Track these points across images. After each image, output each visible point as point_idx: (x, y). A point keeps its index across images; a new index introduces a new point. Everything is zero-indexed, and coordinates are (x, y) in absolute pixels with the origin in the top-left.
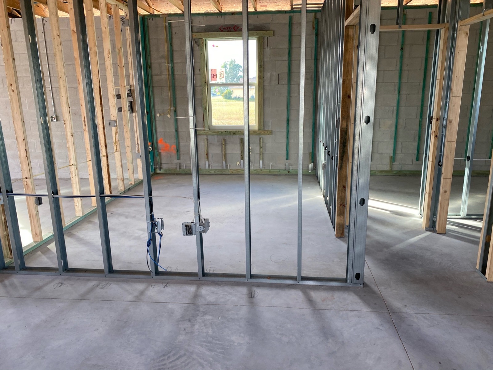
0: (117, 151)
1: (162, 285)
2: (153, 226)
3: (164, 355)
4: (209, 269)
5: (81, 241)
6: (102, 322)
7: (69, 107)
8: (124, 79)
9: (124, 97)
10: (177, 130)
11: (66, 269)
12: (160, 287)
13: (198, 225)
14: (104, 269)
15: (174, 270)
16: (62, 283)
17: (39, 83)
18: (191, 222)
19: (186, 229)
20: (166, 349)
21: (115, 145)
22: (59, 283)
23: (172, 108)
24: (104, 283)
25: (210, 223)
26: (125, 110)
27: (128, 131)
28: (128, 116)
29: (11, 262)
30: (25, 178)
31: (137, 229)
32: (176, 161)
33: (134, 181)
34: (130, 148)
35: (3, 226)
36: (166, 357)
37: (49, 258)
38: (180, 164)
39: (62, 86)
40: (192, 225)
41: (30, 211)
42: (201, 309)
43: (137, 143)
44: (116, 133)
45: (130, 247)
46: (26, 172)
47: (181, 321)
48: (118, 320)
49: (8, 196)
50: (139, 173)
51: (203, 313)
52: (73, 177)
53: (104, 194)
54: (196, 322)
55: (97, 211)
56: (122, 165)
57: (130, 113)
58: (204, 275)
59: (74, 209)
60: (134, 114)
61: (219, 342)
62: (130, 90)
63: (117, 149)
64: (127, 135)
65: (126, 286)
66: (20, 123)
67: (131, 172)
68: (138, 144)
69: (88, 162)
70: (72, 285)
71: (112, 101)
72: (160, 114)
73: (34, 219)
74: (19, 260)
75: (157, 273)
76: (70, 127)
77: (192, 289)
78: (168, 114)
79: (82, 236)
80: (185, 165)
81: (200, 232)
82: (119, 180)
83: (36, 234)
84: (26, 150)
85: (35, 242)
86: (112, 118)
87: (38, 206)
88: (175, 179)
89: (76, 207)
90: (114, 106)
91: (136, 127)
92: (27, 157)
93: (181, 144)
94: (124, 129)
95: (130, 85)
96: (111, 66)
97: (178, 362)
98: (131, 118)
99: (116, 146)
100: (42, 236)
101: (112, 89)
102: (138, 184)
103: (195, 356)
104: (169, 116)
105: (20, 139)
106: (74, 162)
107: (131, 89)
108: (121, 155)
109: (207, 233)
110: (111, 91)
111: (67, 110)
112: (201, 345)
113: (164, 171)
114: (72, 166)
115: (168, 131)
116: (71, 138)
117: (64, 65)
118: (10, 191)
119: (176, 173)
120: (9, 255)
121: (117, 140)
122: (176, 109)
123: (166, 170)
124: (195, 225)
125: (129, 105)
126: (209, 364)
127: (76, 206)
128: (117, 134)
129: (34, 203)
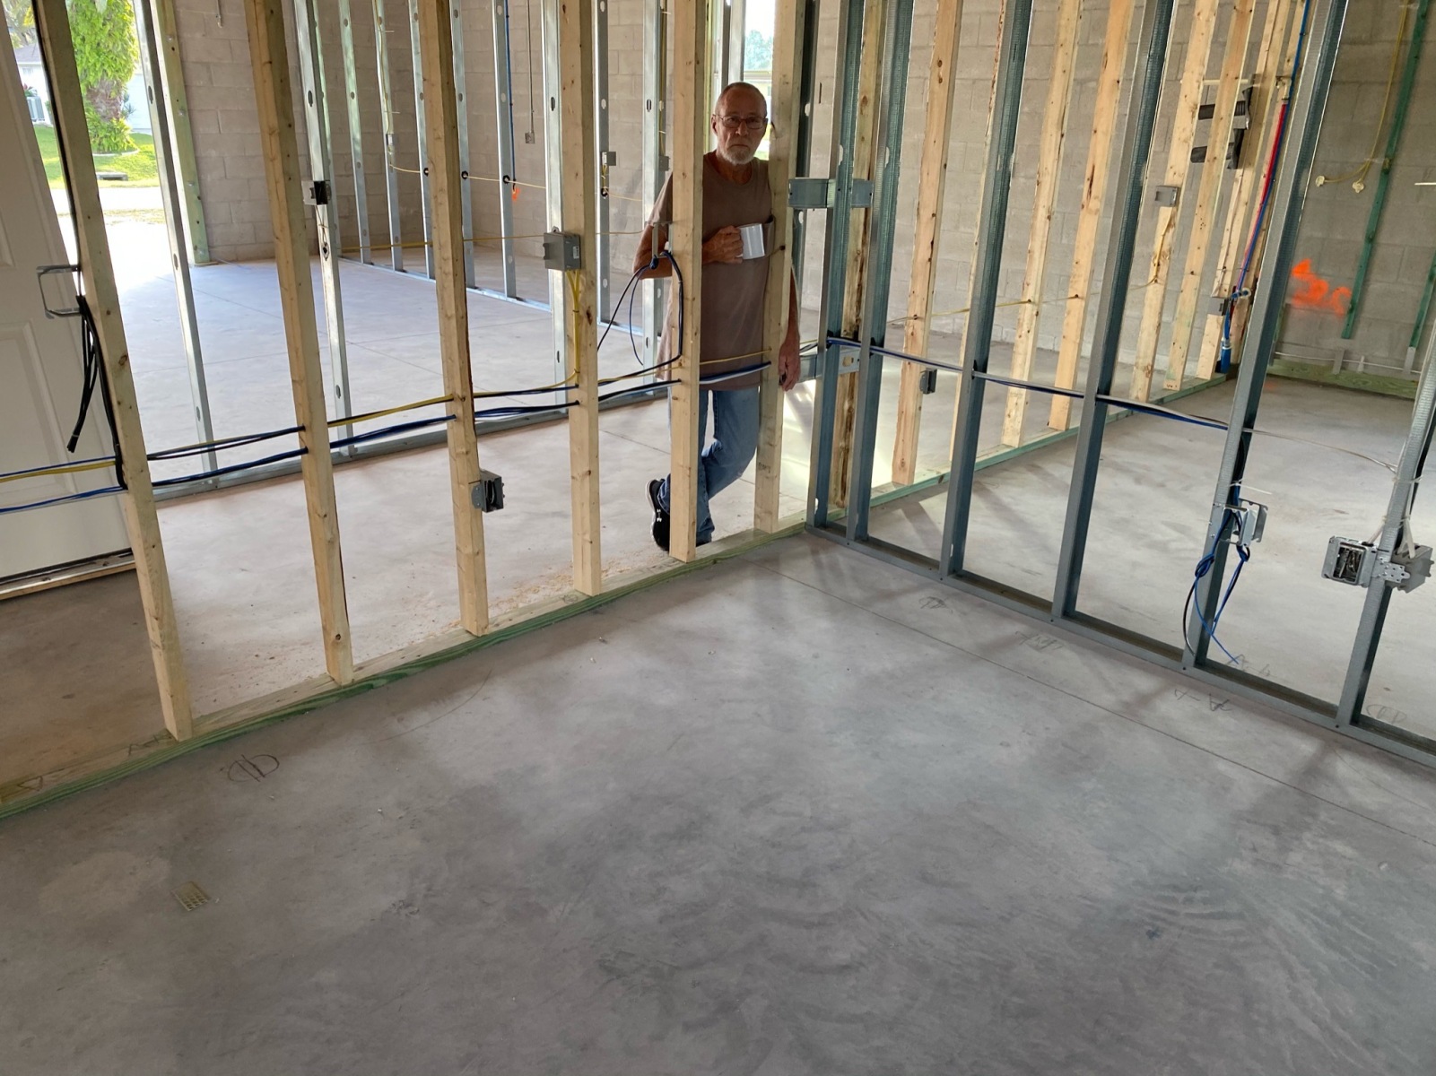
0: (1156, 281)
1: (1208, 699)
2: (1230, 521)
3: (1176, 888)
4: (1378, 709)
5: (1000, 509)
6: (1024, 731)
7: (1062, 136)
8: (1242, 54)
9: (1223, 113)
10: (1371, 239)
11: (955, 569)
12: (1202, 705)
13: (1386, 558)
14: (1052, 601)
15: (1254, 669)
16: (940, 602)
17: (1017, 56)
18: (1364, 544)
19: (1339, 559)
20: (1185, 874)
21: (1156, 262)
22: (934, 599)
23: (1376, 161)
24: (1044, 637)
25: (1433, 562)
26: (1217, 154)
27: (1208, 223)
28: (1219, 176)
29: (838, 515)
30: (912, 316)
31: (1163, 523)
32: (1334, 342)
33: (1182, 380)
34: (1196, 279)
35: (842, 425)
36: (1181, 897)
37: (920, 531)
38: (1347, 354)
39: (1058, 72)
40: (1365, 553)
41: (903, 402)
42: (1323, 816)
43: (1220, 266)
44: (1169, 226)
45: (1135, 565)
46: (918, 301)
47: (1248, 821)
48: (1065, 745)
49: (871, 354)
50: (1201, 359)
51: (1325, 828)
52: (1020, 336)
53: (1107, 393)
54: (1296, 843)
55: (1076, 435)
56: (1159, 325)
57: (1229, 168)
58: (1357, 719)
59: (1002, 423)
60: (1239, 172)
61: (1364, 935)
62: (1250, 92)
63: (1159, 274)
64: (1199, 238)
65: (1105, 668)
66: (935, 168)
67: (1179, 352)
68: (1224, 267)
69: (1069, 301)
70: (965, 614)
71: (1184, 125)
72: (1326, 179)
73: (909, 424)
74: (857, 516)
75: (1201, 661)
76: (1049, 193)
77: (1306, 747)
78: (1355, 181)
79: (1006, 500)
80: (1366, 360)
81: (1386, 582)
82: (1137, 368)
83: (903, 463)
84: (932, 243)
85: (895, 483)
86: (1171, 179)
87: (924, 395)
88: (1315, 397)
89: (1007, 420)
90: (1185, 141)
91: (1235, 215)
92: (929, 264)
93: (1371, 287)
94: (1196, 217)
95: (1254, 76)
96: (1212, 9)
97: (1215, 926)
98: (1228, 182)
99: (1159, 265)
100: (913, 472)
101: (1196, 85)
102: (1192, 391)
103: (1270, 934)
104: (1357, 187)
105: (926, 214)
106: (1035, 293)
107: (1252, 88)
108: (1164, 297)
109: (1411, 593)
110: (1191, 90)
111: (1054, 140)
112: (1301, 917)
113: (1281, 367)
114: (1028, 305)
115: (1339, 237)
116: (1045, 225)
117: (1082, 8)
118: (878, 343)
119: (1322, 380)
120: (839, 499)
121: (1166, 248)
122: (1390, 165)
123: (1291, 366)
124: (1375, 555)
125: (1233, 141)
126: (1315, 980)
127: (1009, 416)
128: (1171, 231)
129: (918, 384)
